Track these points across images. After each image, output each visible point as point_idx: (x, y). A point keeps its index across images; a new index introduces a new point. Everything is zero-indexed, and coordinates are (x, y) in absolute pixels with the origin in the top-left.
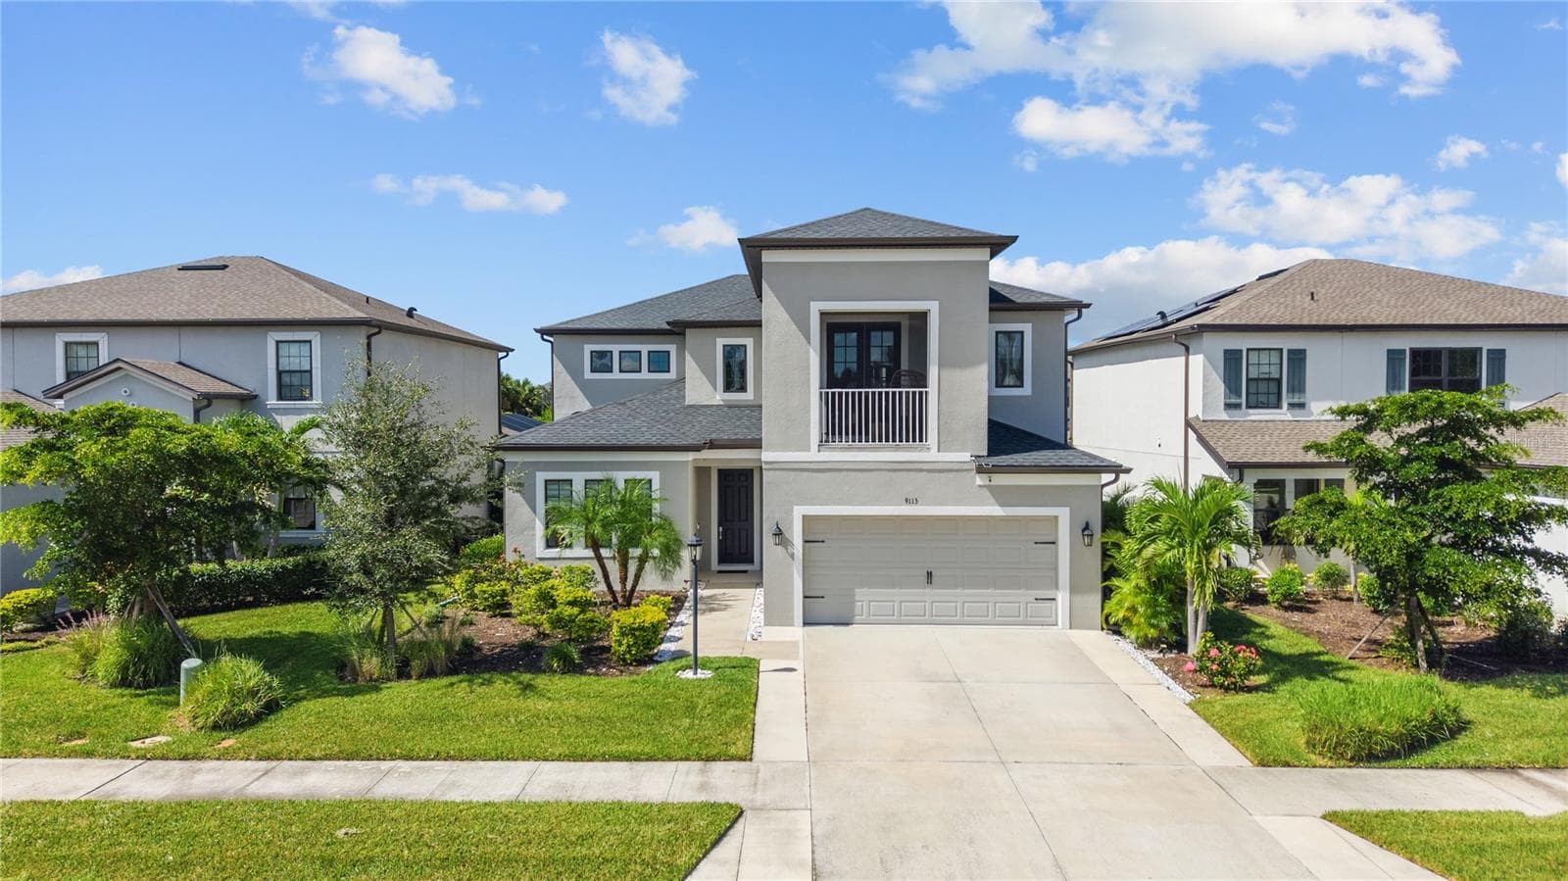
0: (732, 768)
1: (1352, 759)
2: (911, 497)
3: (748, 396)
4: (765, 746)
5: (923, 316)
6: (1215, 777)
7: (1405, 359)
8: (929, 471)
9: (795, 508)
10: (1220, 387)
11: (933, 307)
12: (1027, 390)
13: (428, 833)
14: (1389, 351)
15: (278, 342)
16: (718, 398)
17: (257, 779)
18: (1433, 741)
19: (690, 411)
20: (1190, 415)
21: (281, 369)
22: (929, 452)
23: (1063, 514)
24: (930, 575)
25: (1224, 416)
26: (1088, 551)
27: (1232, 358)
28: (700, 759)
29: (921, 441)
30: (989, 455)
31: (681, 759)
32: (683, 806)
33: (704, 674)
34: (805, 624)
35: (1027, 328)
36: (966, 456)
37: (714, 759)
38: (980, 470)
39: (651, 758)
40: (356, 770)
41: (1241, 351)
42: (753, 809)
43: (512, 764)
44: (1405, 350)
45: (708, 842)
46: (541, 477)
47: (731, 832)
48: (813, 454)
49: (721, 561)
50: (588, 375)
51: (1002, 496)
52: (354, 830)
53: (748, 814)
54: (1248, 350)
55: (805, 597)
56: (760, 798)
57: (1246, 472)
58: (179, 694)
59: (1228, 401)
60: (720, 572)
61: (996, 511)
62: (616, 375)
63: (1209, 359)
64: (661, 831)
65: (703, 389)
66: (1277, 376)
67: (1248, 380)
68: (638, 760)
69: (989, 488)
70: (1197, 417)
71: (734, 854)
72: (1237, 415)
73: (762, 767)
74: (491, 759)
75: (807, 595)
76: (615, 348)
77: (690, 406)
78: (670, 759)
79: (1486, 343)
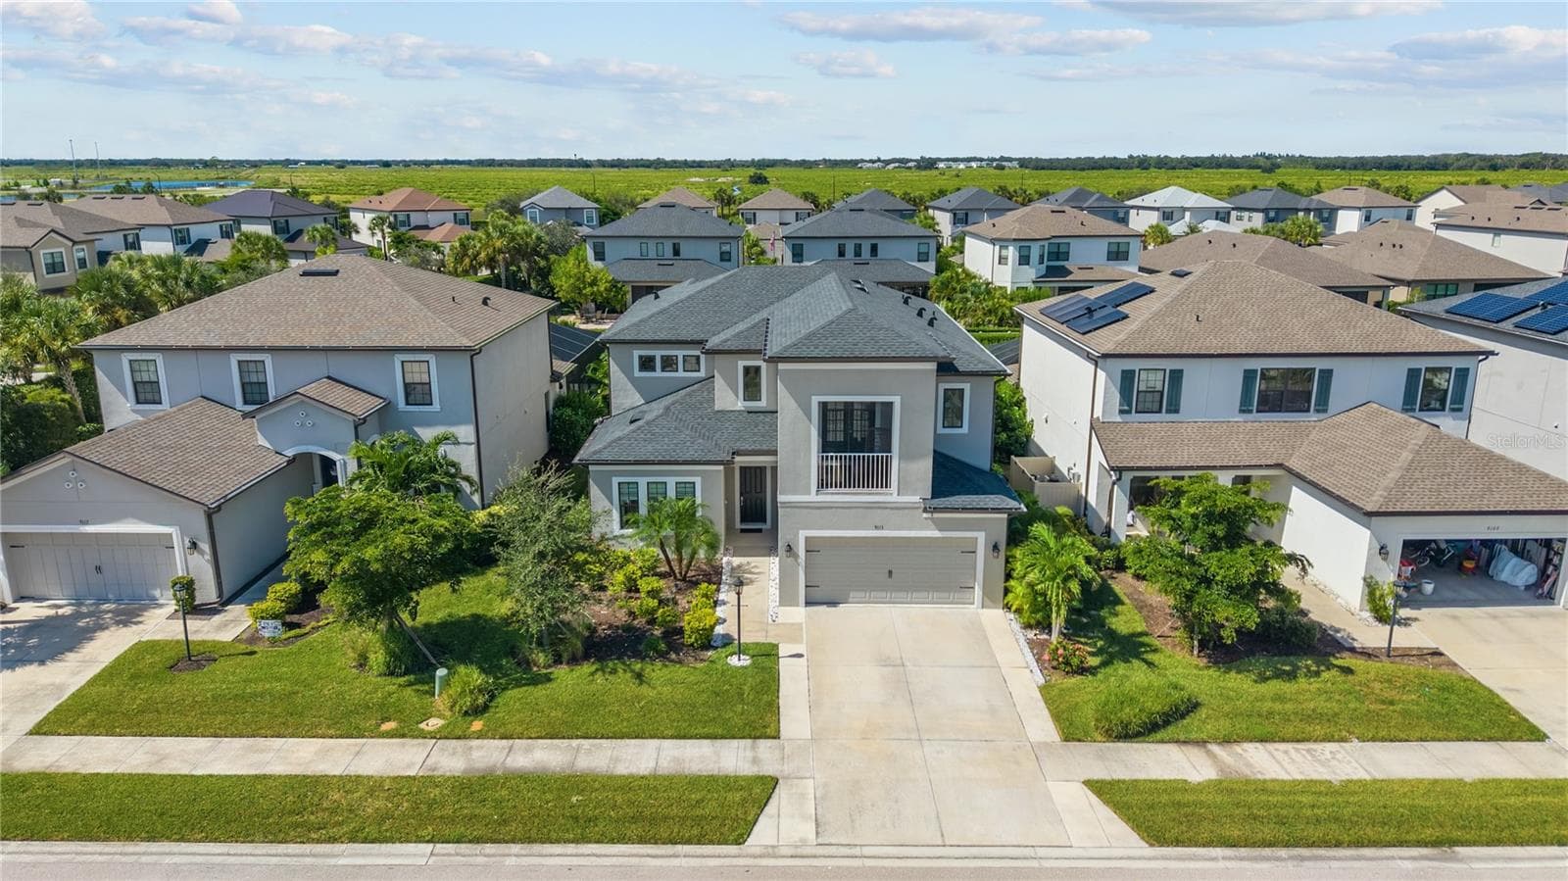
0: (769, 745)
1: (1116, 737)
2: (879, 524)
3: (763, 404)
4: (787, 727)
5: (890, 405)
6: (1038, 751)
7: (1256, 378)
8: (892, 508)
9: (801, 532)
10: (1117, 397)
11: (896, 400)
12: (965, 430)
13: (619, 799)
14: (1245, 371)
15: (403, 362)
16: (739, 404)
17: (508, 755)
18: (1167, 723)
19: (719, 415)
20: (1095, 416)
21: (407, 381)
22: (891, 495)
23: (981, 537)
24: (890, 572)
25: (1118, 419)
26: (995, 561)
27: (1128, 377)
28: (750, 738)
29: (886, 487)
30: (932, 498)
31: (741, 738)
32: (746, 778)
33: (745, 661)
34: (808, 603)
35: (967, 387)
36: (916, 499)
37: (759, 738)
38: (925, 510)
39: (723, 737)
40: (558, 747)
41: (1134, 371)
42: (784, 778)
43: (645, 741)
44: (1257, 370)
45: (763, 805)
46: (615, 481)
47: (773, 795)
48: (813, 497)
49: (743, 520)
50: (637, 374)
51: (940, 526)
52: (581, 798)
53: (780, 781)
54: (1140, 370)
55: (806, 586)
56: (787, 769)
57: (1124, 473)
58: (434, 683)
59: (1122, 408)
60: (743, 531)
61: (936, 534)
62: (659, 373)
63: (1109, 375)
64: (738, 796)
65: (728, 398)
66: (1161, 389)
67: (1138, 391)
68: (716, 738)
69: (932, 519)
70: (1098, 418)
71: (776, 811)
72: (1127, 417)
73: (786, 744)
74: (633, 738)
75: (808, 584)
76: (658, 353)
77: (718, 411)
78: (734, 738)
79: (1319, 365)
